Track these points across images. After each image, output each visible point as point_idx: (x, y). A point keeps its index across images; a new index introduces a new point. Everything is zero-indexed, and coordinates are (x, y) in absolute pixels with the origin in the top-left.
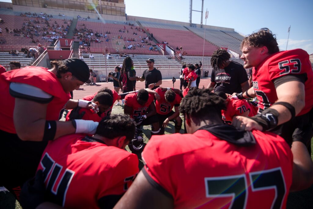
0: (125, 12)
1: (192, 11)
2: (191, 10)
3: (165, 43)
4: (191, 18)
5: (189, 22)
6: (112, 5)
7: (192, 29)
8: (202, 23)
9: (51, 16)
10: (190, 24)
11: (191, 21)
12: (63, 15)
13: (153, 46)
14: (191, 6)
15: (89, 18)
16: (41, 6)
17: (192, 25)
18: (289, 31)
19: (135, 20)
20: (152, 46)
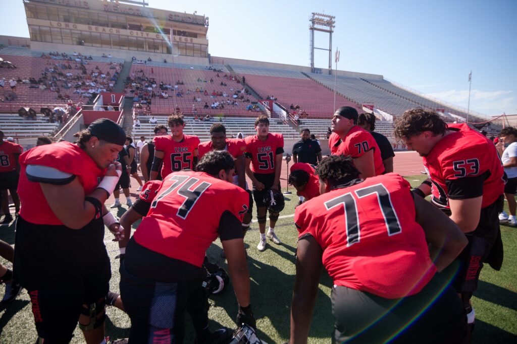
0: (208, 52)
1: (315, 49)
2: (313, 48)
3: (271, 98)
4: (312, 59)
5: (310, 66)
6: (187, 41)
7: (314, 76)
8: (330, 66)
9: (91, 58)
10: (312, 69)
11: (312, 64)
12: (109, 56)
13: (252, 103)
14: (313, 41)
15: (150, 60)
16: (75, 43)
17: (314, 70)
18: (470, 79)
19: (223, 64)
20: (250, 103)
